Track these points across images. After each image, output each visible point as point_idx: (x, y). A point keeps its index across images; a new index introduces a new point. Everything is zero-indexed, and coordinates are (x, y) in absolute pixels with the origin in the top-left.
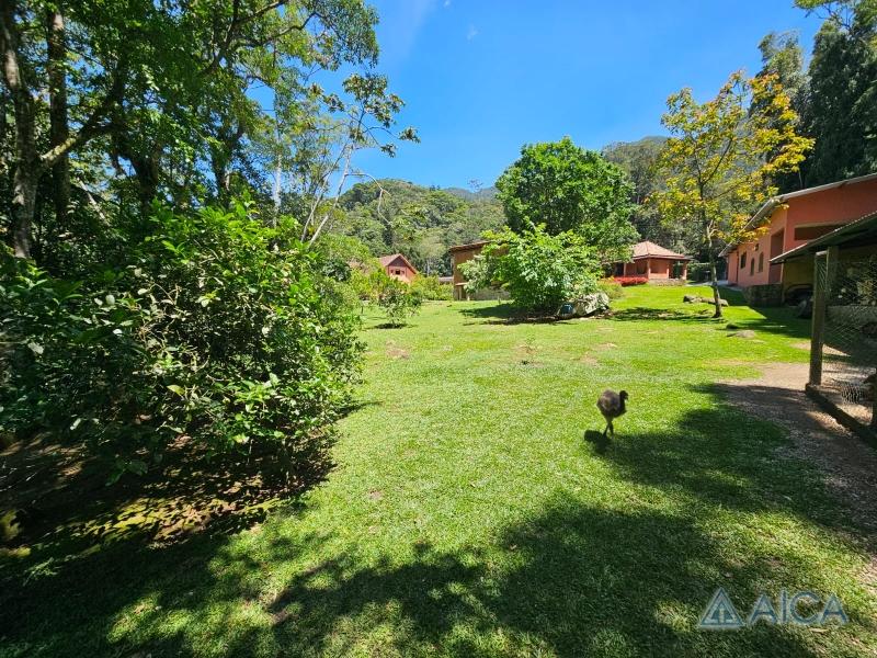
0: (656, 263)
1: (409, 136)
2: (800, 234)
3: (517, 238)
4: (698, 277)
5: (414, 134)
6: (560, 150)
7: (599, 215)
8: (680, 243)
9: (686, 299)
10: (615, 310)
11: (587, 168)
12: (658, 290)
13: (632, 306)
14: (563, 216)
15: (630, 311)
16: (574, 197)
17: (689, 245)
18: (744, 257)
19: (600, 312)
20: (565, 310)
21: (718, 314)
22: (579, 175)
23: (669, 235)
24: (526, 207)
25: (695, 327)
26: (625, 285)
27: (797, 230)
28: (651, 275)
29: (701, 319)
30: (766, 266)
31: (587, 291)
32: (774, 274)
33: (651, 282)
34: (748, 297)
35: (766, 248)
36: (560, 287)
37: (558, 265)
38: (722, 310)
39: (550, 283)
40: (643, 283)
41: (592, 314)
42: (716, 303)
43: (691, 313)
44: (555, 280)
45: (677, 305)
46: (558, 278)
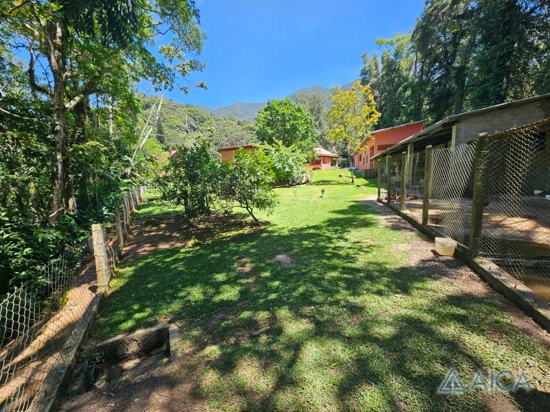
0: (324, 158)
1: (202, 86)
2: (380, 148)
3: (271, 148)
4: (343, 166)
5: (204, 85)
6: (286, 104)
7: (304, 137)
8: (334, 148)
9: (340, 176)
10: (313, 181)
11: (298, 114)
12: (327, 172)
13: (320, 179)
14: (289, 137)
15: (319, 182)
16: (294, 128)
17: (338, 149)
18: (360, 156)
19: (307, 182)
20: (294, 181)
21: (353, 181)
22: (295, 118)
23: (329, 144)
24: (272, 132)
25: (345, 186)
26: (314, 169)
27: (379, 146)
28: (323, 165)
29: (347, 184)
30: (369, 161)
31: (303, 173)
32: (371, 165)
33: (323, 168)
34: (363, 174)
35: (368, 153)
36: (291, 172)
37: (290, 161)
38: (354, 180)
39: (287, 169)
40: (320, 169)
41: (305, 183)
42: (352, 178)
43: (342, 181)
44: (290, 168)
45: (337, 178)
46: (291, 167)
